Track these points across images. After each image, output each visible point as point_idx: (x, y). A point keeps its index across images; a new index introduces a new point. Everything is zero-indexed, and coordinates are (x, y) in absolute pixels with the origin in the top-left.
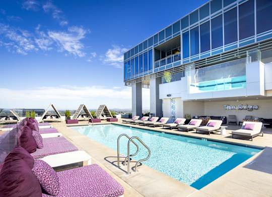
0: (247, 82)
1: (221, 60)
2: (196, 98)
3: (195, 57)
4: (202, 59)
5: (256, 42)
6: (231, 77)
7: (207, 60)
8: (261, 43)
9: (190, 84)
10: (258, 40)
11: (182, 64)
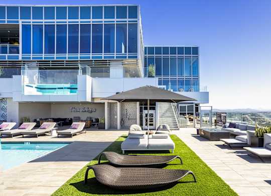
0: (78, 89)
1: (51, 66)
2: (34, 100)
3: (38, 55)
4: (45, 60)
5: (91, 59)
6: (71, 83)
7: (51, 62)
8: (95, 61)
9: (25, 84)
10: (93, 57)
11: (20, 59)
